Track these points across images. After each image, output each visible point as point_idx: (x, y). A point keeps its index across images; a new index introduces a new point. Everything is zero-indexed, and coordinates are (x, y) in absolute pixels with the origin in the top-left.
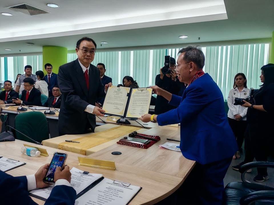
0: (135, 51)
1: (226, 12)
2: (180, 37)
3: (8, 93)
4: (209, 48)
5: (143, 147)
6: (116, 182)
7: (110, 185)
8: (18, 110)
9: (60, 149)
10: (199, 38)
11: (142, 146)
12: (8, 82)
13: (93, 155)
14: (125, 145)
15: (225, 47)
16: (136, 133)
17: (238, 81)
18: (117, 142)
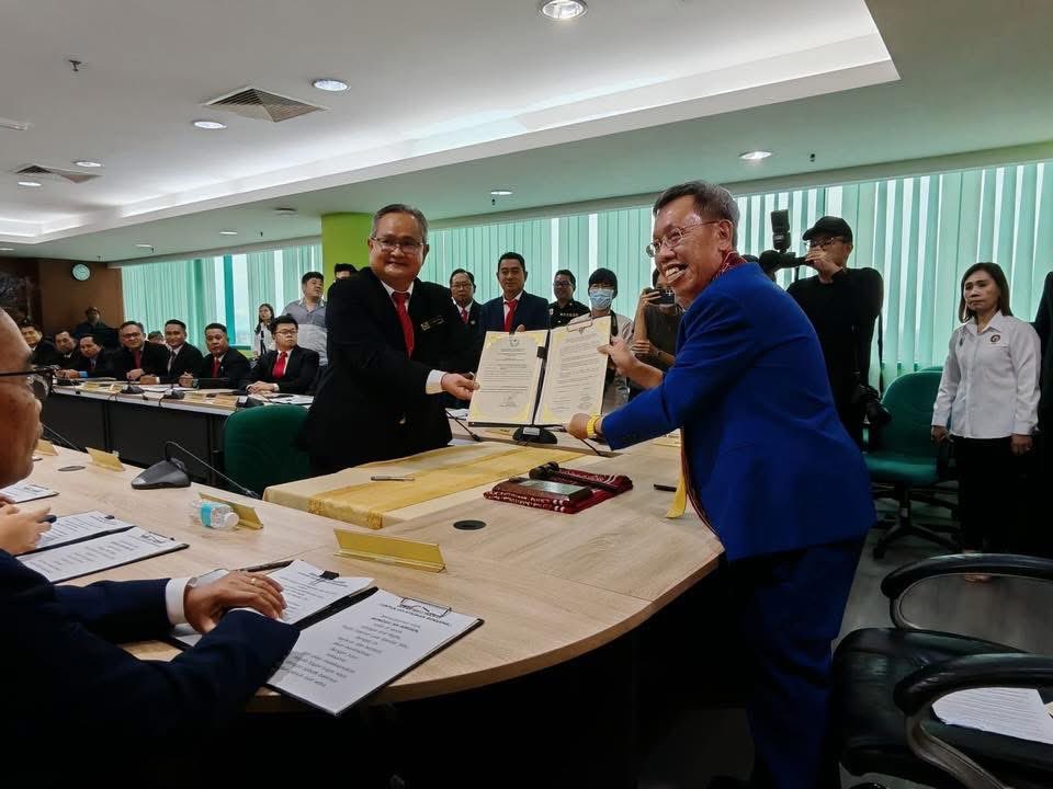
0: (604, 215)
1: (889, 58)
2: (744, 157)
3: (220, 360)
4: (853, 187)
5: (562, 509)
6: (409, 603)
7: (387, 611)
8: (239, 405)
9: (312, 512)
10: (813, 156)
11: (560, 506)
12: (216, 330)
13: (394, 528)
14: (507, 501)
15: (908, 183)
16: (554, 466)
17: (973, 292)
18: (485, 494)
